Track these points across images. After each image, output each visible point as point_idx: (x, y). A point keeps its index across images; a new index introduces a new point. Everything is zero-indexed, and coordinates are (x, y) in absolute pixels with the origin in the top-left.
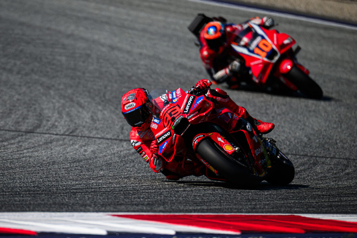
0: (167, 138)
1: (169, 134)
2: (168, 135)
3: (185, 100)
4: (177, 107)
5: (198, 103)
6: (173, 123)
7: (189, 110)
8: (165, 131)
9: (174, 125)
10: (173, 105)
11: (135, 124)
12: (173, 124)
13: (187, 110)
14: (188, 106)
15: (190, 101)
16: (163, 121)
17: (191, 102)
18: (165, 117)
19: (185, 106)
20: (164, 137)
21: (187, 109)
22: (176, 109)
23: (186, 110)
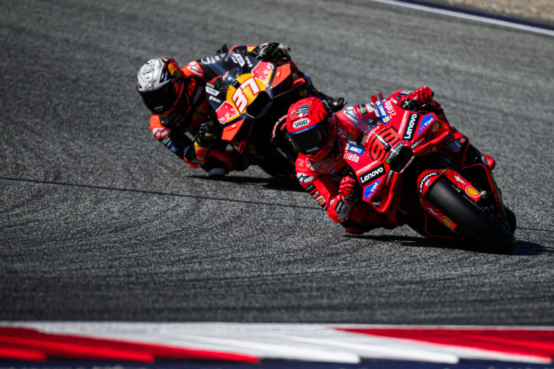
0: (377, 176)
1: (381, 170)
2: (379, 172)
3: (403, 120)
4: (391, 130)
5: (426, 124)
6: (388, 154)
7: (412, 135)
8: (374, 165)
9: (389, 158)
10: (384, 127)
11: (308, 151)
12: (389, 156)
13: (410, 136)
14: (410, 128)
15: (411, 122)
16: (370, 151)
17: (413, 124)
18: (374, 145)
19: (406, 129)
20: (372, 175)
21: (409, 132)
22: (390, 134)
23: (408, 136)
